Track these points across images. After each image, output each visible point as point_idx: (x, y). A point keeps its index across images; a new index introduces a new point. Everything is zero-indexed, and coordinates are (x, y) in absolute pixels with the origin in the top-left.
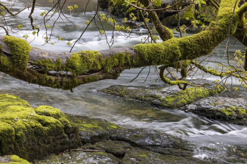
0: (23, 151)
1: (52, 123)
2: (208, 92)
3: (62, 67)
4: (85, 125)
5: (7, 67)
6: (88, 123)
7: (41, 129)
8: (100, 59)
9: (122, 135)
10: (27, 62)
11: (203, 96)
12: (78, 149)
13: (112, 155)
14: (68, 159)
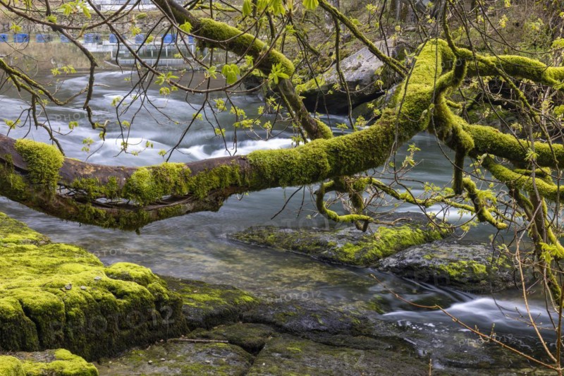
0: (81, 341)
1: (133, 293)
2: (422, 235)
3: (117, 192)
4: (197, 296)
5: (21, 192)
6: (203, 293)
7: (114, 304)
8: (185, 176)
9: (261, 313)
10: (56, 183)
11: (414, 243)
12: (181, 339)
13: (239, 348)
14: (161, 357)
